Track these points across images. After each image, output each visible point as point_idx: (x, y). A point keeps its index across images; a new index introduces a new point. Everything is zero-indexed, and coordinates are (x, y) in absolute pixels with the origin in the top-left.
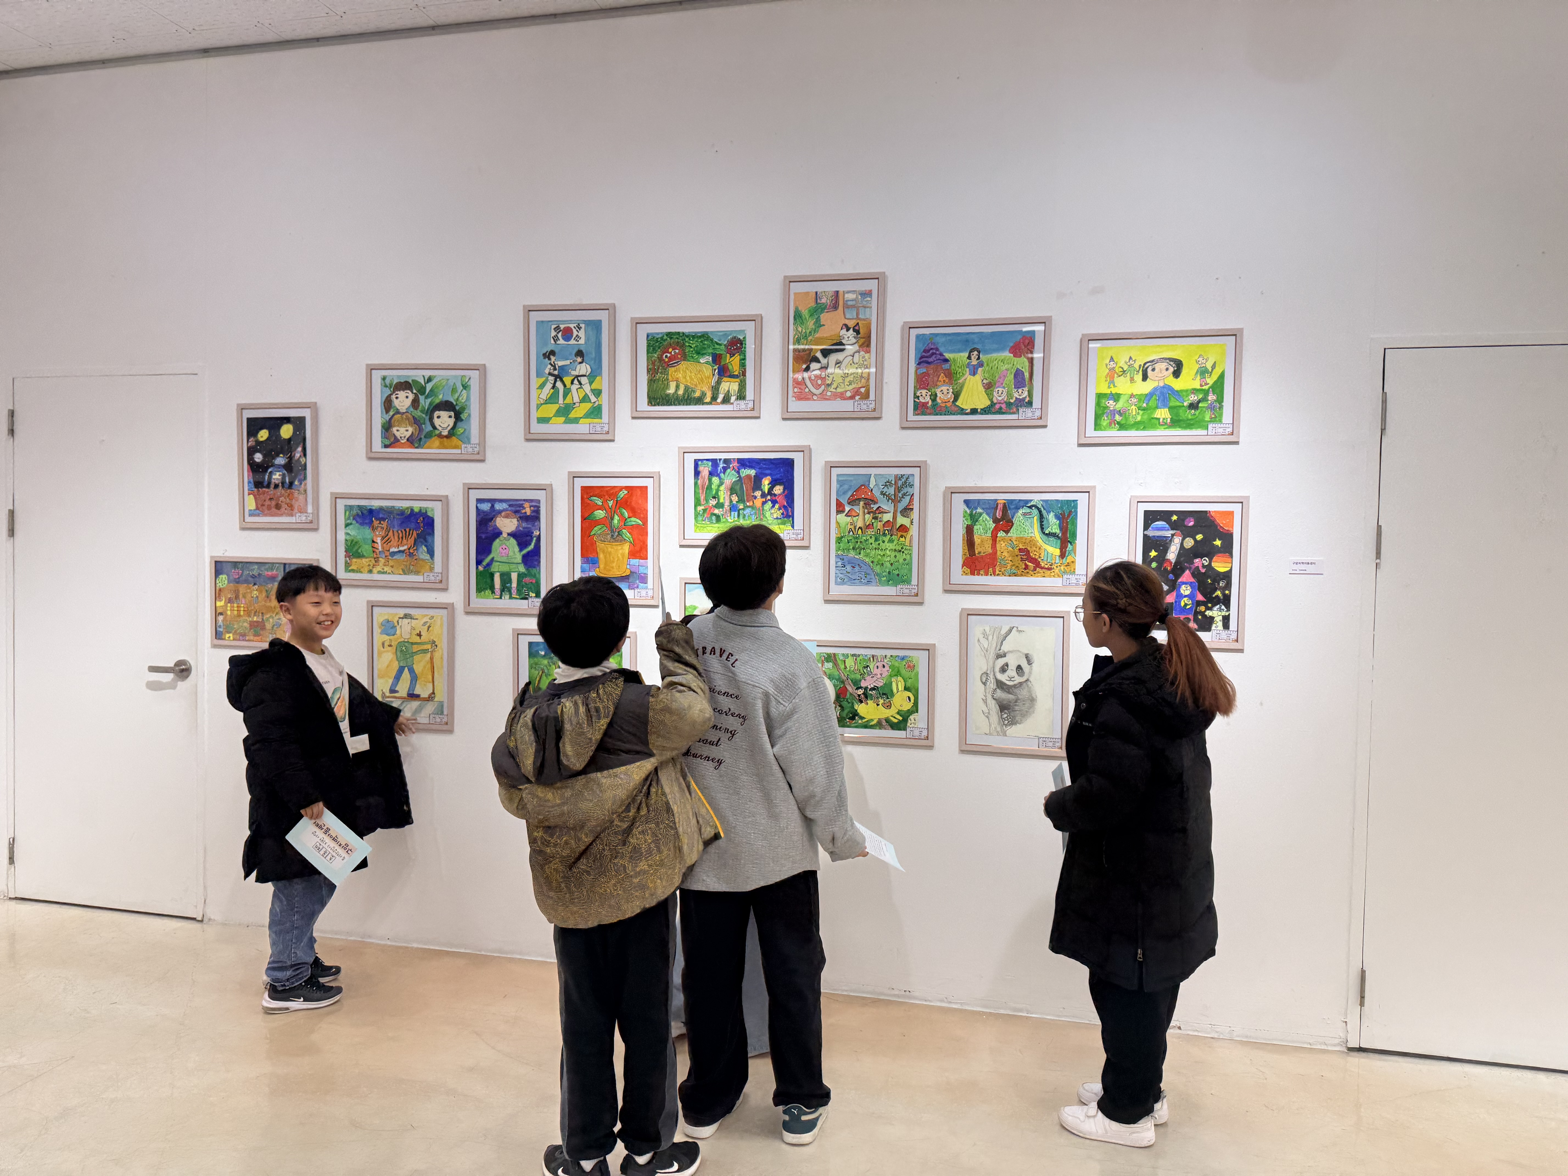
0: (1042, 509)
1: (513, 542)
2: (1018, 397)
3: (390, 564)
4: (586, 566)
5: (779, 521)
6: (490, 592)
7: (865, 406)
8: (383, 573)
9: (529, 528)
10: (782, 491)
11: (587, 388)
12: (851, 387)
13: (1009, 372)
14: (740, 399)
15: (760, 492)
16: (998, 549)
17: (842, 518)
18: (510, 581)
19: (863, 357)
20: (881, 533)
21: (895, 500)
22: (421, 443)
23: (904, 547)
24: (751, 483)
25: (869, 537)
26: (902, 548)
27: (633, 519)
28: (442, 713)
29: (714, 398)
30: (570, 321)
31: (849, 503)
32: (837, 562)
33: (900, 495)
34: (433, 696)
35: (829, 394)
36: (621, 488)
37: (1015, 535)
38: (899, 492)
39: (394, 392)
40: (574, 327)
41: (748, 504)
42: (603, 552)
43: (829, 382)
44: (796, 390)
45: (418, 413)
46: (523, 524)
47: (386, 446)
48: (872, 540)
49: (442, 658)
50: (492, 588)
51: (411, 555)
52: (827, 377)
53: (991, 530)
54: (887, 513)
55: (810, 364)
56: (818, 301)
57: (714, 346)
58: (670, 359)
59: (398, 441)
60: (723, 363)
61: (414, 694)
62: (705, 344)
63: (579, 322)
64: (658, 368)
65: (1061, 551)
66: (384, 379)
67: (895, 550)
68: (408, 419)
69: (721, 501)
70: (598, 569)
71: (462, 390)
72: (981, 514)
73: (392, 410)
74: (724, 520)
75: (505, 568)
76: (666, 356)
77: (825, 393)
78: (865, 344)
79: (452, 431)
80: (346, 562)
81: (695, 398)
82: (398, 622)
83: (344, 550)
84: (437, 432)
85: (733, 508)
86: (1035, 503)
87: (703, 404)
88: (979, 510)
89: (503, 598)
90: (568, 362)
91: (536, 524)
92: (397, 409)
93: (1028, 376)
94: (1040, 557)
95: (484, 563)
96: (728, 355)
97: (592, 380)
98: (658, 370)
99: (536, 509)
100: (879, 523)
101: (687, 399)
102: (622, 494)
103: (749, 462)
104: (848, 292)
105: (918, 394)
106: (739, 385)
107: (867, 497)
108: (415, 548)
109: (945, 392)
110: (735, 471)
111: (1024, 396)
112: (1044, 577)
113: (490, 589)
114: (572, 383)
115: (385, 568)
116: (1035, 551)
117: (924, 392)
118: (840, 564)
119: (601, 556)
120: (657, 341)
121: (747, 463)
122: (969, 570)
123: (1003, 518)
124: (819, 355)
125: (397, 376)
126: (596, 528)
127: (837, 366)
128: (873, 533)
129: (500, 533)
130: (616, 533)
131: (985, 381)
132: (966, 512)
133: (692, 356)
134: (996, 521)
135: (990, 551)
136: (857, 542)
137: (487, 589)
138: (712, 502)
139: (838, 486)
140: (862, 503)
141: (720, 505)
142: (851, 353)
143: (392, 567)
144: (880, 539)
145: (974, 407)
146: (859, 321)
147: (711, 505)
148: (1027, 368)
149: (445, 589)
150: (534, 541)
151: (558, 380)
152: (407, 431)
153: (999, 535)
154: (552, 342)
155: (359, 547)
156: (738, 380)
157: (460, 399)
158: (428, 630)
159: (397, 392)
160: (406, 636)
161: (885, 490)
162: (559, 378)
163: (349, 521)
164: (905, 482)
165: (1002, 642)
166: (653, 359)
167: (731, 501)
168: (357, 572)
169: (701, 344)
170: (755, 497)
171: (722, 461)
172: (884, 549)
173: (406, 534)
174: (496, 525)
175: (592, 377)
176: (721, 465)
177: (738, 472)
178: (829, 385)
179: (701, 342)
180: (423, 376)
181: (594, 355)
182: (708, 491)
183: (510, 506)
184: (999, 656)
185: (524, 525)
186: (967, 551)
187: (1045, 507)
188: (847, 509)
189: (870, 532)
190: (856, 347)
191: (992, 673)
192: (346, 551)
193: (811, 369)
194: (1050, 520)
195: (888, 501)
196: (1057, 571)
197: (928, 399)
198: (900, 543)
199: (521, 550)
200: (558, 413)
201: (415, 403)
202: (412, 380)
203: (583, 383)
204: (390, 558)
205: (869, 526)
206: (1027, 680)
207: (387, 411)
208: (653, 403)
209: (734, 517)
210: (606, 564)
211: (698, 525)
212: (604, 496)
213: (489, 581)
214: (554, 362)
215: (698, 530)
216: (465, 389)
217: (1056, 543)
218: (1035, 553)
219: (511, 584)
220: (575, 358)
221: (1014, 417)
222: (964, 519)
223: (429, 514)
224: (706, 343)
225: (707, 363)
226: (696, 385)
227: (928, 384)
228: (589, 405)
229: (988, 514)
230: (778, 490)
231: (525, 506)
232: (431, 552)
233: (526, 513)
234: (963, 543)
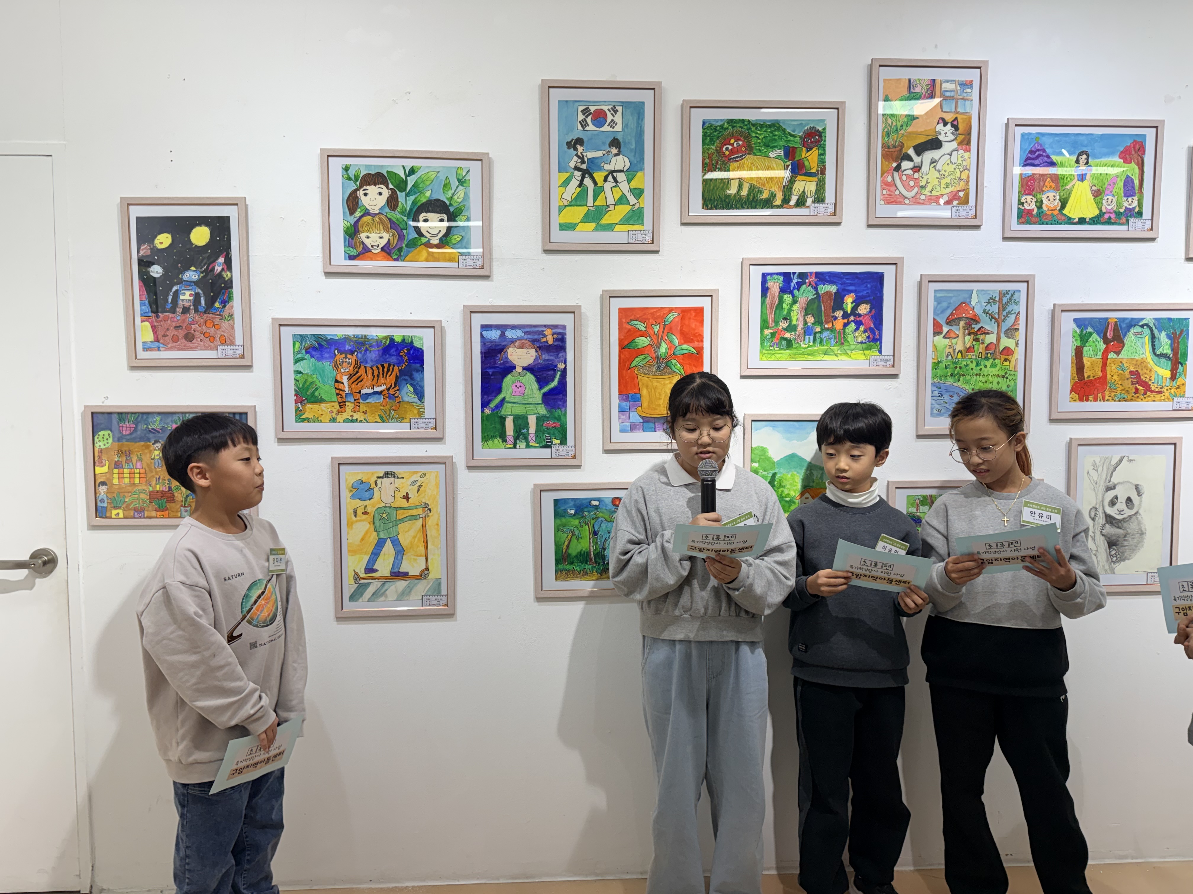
0: (1154, 328)
1: (530, 378)
2: (1128, 207)
3: (361, 410)
4: (625, 405)
5: (864, 346)
6: (500, 441)
7: (965, 212)
8: (352, 421)
9: (551, 360)
10: (868, 310)
11: (624, 186)
12: (948, 191)
13: (1119, 179)
14: (818, 202)
15: (842, 312)
16: (1108, 372)
17: (940, 340)
18: (527, 426)
19: (962, 157)
20: (983, 357)
21: (998, 320)
22: (402, 254)
23: (1009, 372)
24: (831, 301)
25: (969, 362)
26: (1006, 373)
27: (685, 347)
28: (439, 593)
29: (786, 201)
30: (605, 102)
31: (947, 324)
32: (933, 391)
33: (1004, 313)
34: (426, 572)
35: (923, 197)
36: (671, 310)
37: (1126, 357)
38: (1004, 310)
39: (361, 187)
40: (609, 110)
41: (826, 326)
42: (647, 387)
43: (923, 184)
44: (885, 192)
45: (395, 215)
46: (544, 356)
47: (351, 258)
48: (973, 365)
49: (437, 525)
50: (503, 436)
51: (392, 397)
52: (921, 179)
53: (1102, 351)
54: (989, 333)
55: (901, 162)
56: (912, 90)
57: (787, 137)
58: (732, 152)
59: (370, 251)
60: (797, 158)
61: (399, 572)
62: (776, 135)
63: (614, 104)
64: (717, 163)
65: (1172, 374)
66: (346, 169)
67: (998, 376)
68: (381, 222)
69: (794, 322)
70: (640, 408)
71: (457, 187)
72: (1091, 334)
73: (359, 210)
74: (797, 345)
75: (519, 410)
76: (727, 149)
77: (918, 196)
78: (965, 142)
79: (444, 239)
80: (297, 410)
81: (761, 200)
82: (376, 483)
83: (294, 393)
84: (424, 240)
85: (807, 331)
86: (1146, 322)
87: (773, 207)
88: (1090, 330)
89: (518, 447)
90: (599, 154)
91: (560, 355)
92: (367, 209)
93: (1138, 184)
94: (1150, 380)
95: (493, 405)
96: (804, 149)
97: (630, 176)
98: (716, 166)
99: (560, 336)
100: (981, 346)
101: (751, 201)
102: (671, 317)
103: (829, 277)
104: (946, 81)
105: (1023, 200)
106: (817, 184)
107: (968, 316)
108: (396, 388)
109: (1052, 198)
110: (812, 287)
111: (1134, 206)
112: (1154, 401)
113: (501, 437)
114: (606, 180)
115: (355, 414)
116: (1145, 373)
117: (1029, 198)
118: (936, 393)
119: (644, 392)
120: (716, 130)
121: (827, 277)
122: (1077, 396)
123: (1114, 339)
124: (911, 152)
125: (363, 166)
126: (637, 359)
127: (933, 165)
128: (974, 357)
129: (514, 367)
130: (664, 365)
131: (1094, 188)
132: (1076, 332)
133: (759, 149)
134: (1106, 341)
135: (1100, 374)
136: (956, 368)
137: (496, 437)
138: (783, 325)
139: (936, 303)
140: (962, 323)
141: (791, 328)
142: (949, 151)
143: (365, 413)
144: (982, 363)
145: (1082, 216)
146: (957, 115)
147: (780, 328)
148: (1137, 176)
149: (439, 439)
150: (558, 376)
151: (587, 176)
152: (381, 237)
153: (1109, 357)
154: (580, 127)
155: (317, 389)
156: (815, 179)
157: (455, 197)
158: (418, 490)
159: (365, 187)
160: (388, 499)
161: (988, 308)
162: (587, 173)
163: (299, 356)
164: (1011, 299)
165: (1112, 474)
166: (710, 152)
167: (806, 323)
168: (314, 421)
169: (771, 135)
170: (836, 318)
171: (796, 275)
172: (986, 374)
173: (383, 370)
174: (507, 358)
175: (631, 172)
176: (795, 280)
177: (816, 289)
178: (923, 187)
179: (771, 132)
180: (403, 166)
181: (633, 147)
182: (778, 311)
183: (525, 333)
184: (1109, 489)
185: (546, 356)
186: (1075, 375)
187: (1157, 326)
188: (945, 329)
189: (971, 355)
190: (954, 145)
191: (1101, 508)
192: (296, 395)
193: (903, 168)
194: (1162, 340)
195: (991, 320)
196: (1167, 394)
197: (1033, 206)
198: (1003, 367)
199: (541, 388)
200: (587, 218)
201: (392, 202)
202: (388, 172)
203: (619, 180)
204: (362, 401)
205: (970, 349)
206: (1137, 513)
207: (352, 212)
208: (709, 206)
209: (809, 342)
210: (650, 402)
211: (764, 351)
212: (649, 320)
213: (498, 426)
214: (581, 153)
215: (764, 357)
216: (462, 185)
217: (1167, 364)
218: (1146, 376)
219: (528, 430)
220: (609, 149)
221: (1124, 228)
222: (1074, 340)
223: (417, 344)
224: (776, 133)
225: (778, 157)
226: (764, 185)
227: (1033, 190)
228: (627, 208)
229: (1098, 334)
230: (864, 309)
231: (546, 333)
232: (420, 393)
233: (547, 342)
234: (1072, 367)
